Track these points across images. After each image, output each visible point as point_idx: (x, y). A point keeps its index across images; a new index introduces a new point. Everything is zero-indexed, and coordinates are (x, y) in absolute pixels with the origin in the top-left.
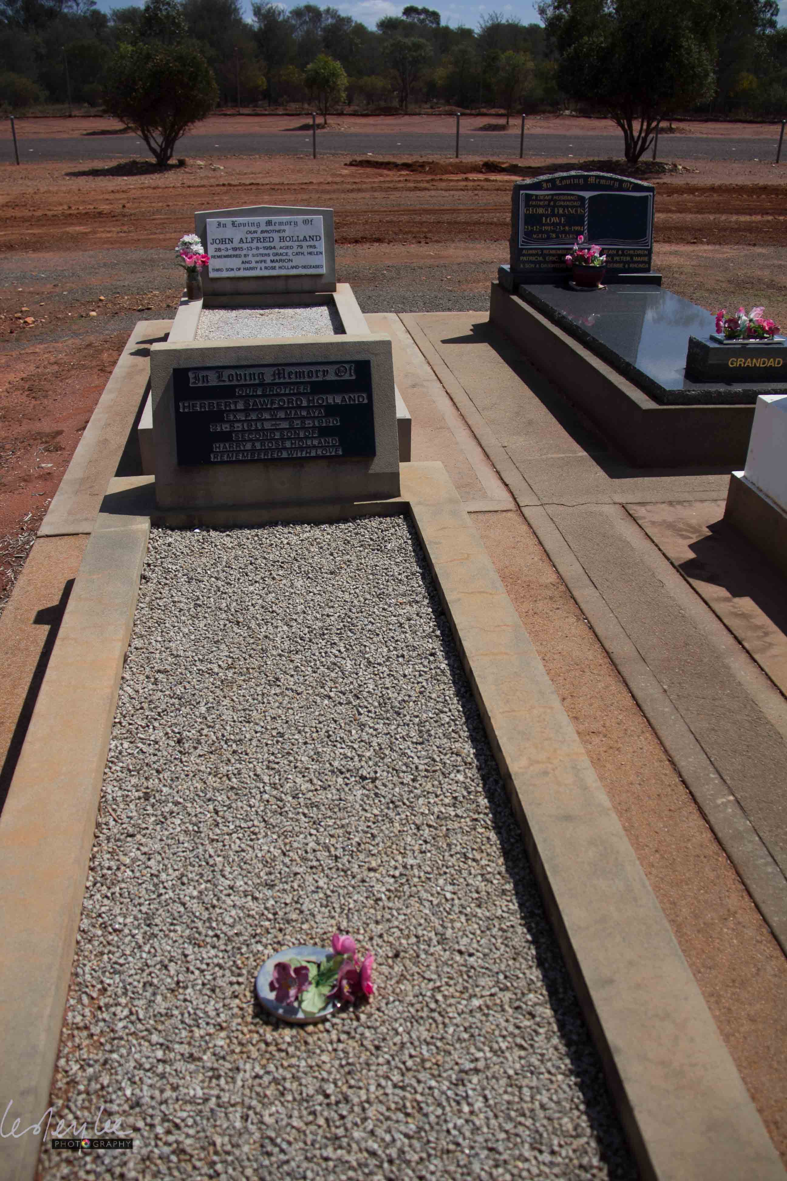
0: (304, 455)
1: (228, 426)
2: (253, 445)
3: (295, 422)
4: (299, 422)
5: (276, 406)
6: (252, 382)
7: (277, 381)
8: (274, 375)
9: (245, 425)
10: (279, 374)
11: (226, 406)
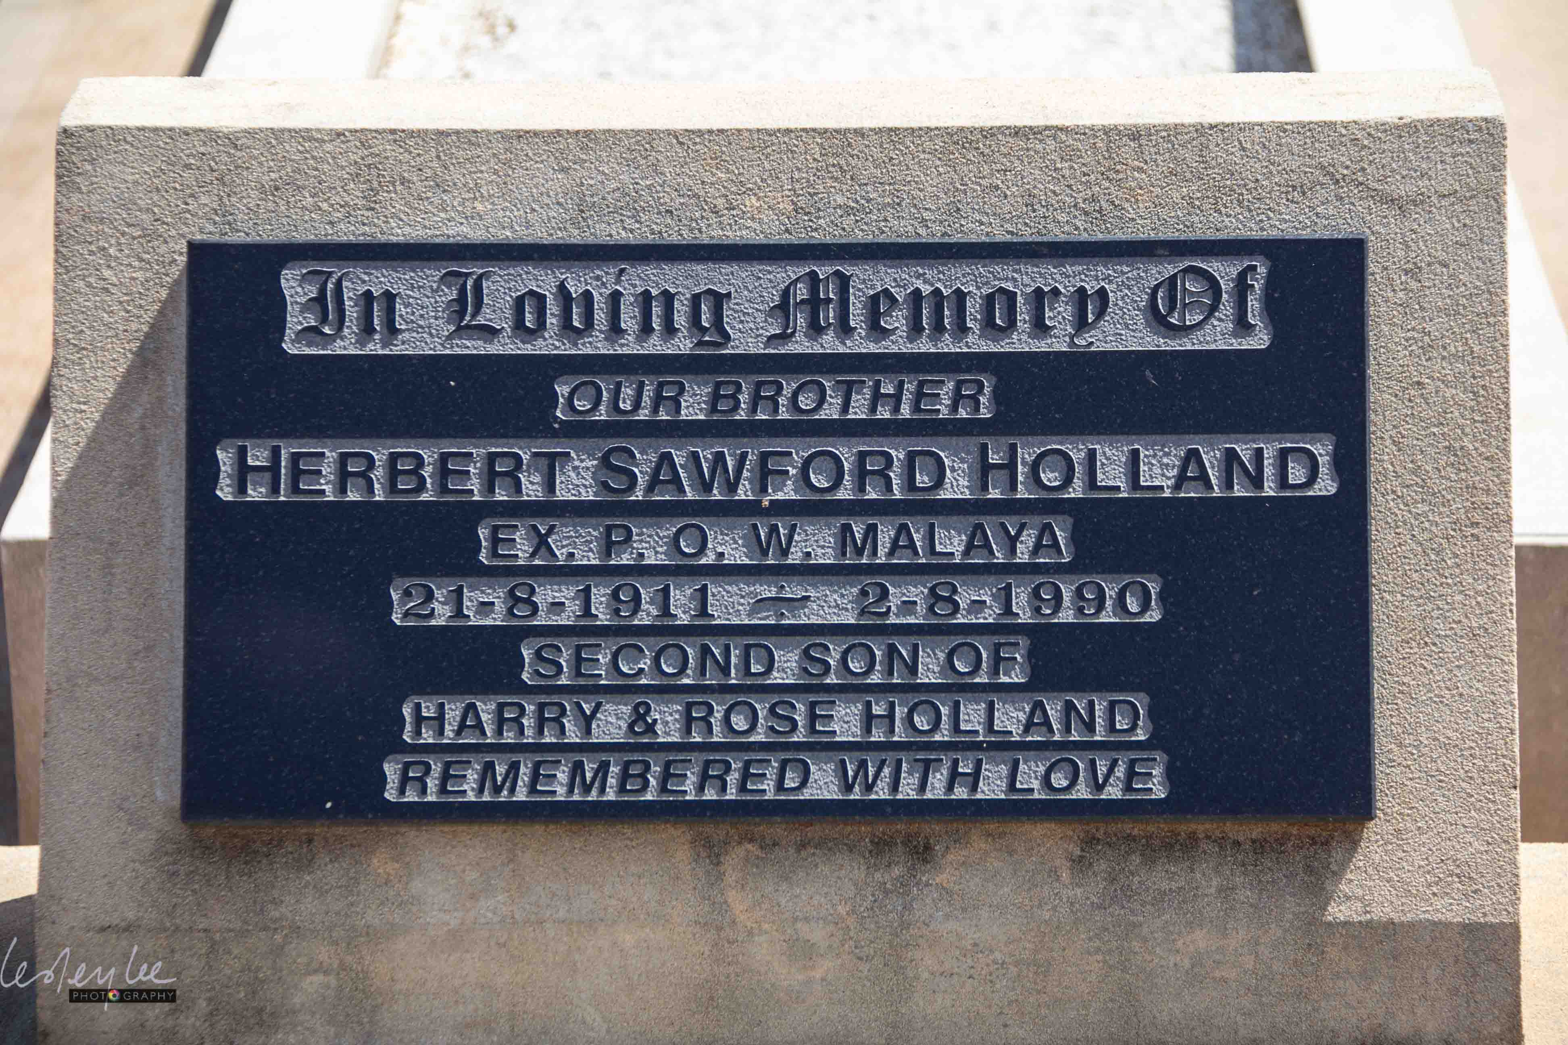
0: (937, 788)
1: (497, 596)
2: (640, 715)
3: (896, 595)
4: (917, 592)
5: (788, 492)
6: (655, 346)
7: (800, 345)
8: (783, 307)
9: (600, 596)
10: (814, 303)
11: (491, 478)
